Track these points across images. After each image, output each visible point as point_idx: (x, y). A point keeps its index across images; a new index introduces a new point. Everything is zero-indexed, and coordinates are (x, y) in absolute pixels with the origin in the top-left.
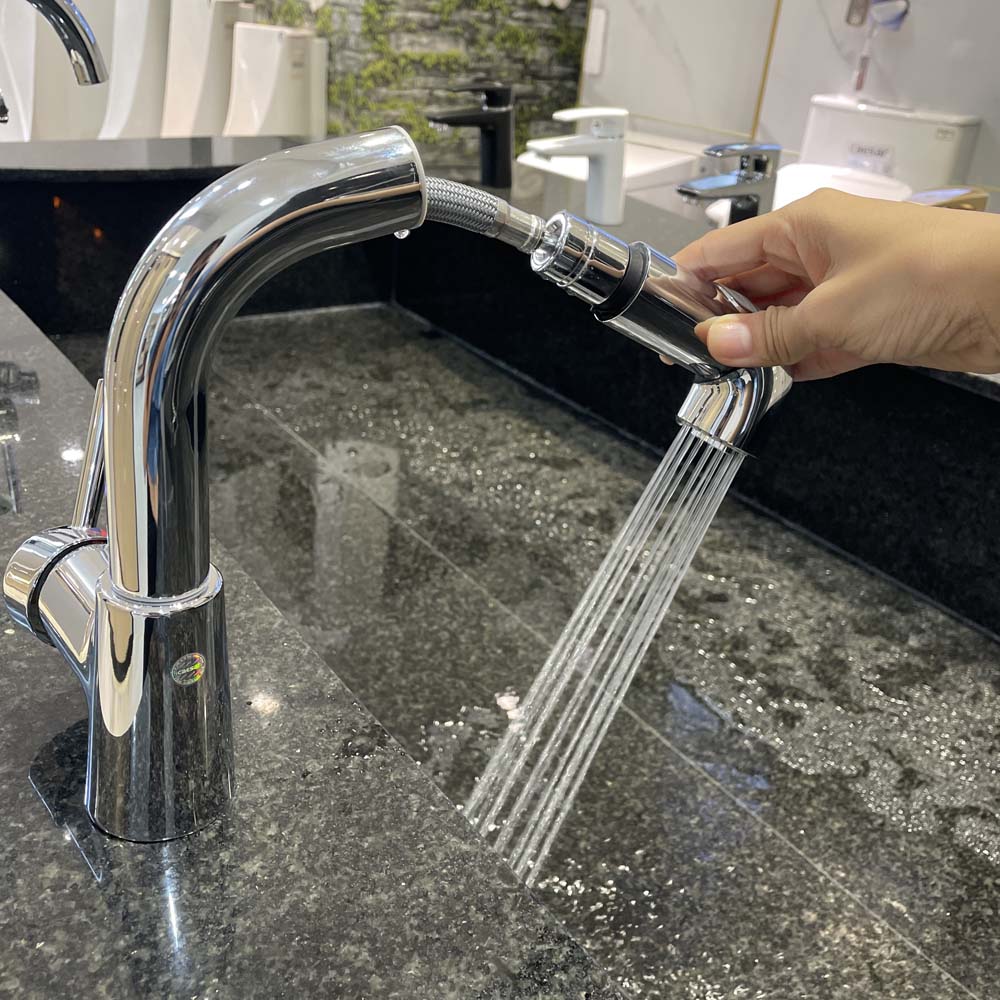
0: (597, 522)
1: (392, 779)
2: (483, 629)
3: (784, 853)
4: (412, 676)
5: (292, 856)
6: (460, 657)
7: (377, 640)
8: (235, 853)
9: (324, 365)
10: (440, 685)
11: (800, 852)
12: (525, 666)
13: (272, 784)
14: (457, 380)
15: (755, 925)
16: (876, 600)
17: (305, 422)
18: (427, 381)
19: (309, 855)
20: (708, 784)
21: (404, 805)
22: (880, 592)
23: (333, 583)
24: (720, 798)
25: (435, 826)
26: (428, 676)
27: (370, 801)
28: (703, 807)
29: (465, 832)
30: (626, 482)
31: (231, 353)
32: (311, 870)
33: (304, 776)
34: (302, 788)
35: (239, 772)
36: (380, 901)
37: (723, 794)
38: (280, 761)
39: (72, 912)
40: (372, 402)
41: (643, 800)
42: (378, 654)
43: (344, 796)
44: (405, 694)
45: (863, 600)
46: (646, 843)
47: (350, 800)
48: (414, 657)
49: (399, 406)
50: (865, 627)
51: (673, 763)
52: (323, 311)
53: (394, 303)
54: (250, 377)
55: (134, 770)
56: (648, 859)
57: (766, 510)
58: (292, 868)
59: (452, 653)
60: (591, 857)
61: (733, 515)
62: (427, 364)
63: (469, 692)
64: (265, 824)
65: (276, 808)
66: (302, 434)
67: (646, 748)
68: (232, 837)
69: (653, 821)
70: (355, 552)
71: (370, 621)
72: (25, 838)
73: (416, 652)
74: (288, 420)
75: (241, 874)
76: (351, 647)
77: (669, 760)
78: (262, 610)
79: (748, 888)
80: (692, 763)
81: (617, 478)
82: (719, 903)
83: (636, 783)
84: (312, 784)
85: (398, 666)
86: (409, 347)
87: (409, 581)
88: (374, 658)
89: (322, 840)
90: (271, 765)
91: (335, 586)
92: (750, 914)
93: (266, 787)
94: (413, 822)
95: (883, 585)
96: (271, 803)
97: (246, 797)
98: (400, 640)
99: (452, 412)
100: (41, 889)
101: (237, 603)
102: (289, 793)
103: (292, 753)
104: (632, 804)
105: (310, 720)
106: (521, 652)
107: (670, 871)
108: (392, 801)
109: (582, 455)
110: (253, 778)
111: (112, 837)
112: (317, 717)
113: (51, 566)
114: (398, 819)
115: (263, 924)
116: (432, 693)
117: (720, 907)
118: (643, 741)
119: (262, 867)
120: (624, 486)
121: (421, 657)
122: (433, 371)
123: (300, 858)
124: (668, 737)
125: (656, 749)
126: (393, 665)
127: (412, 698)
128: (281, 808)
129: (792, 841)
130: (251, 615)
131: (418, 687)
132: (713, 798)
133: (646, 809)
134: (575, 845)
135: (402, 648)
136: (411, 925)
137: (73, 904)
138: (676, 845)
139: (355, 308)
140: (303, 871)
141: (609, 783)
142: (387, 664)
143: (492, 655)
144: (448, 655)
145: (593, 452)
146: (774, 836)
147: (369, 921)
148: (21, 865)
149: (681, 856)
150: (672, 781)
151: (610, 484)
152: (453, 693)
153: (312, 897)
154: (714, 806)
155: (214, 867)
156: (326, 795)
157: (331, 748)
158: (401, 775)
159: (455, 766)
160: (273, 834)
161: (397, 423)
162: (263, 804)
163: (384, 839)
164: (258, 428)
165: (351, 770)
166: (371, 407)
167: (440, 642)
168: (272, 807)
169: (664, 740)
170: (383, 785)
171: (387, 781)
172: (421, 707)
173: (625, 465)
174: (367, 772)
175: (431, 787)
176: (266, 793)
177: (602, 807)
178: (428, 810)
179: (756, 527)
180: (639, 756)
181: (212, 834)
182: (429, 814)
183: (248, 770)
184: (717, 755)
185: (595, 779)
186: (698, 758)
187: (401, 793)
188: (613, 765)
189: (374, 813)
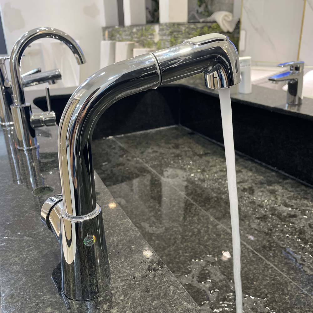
0: (248, 191)
1: (164, 280)
2: (209, 228)
4: (185, 244)
5: (128, 307)
6: (201, 238)
7: (173, 232)
8: (109, 305)
9: (158, 145)
10: (194, 247)
12: (223, 240)
13: (123, 281)
14: (200, 147)
17: (152, 163)
18: (190, 147)
19: (134, 307)
20: (292, 284)
21: (168, 290)
24: (297, 289)
25: (179, 298)
26: (190, 244)
27: (156, 287)
28: (290, 292)
29: (190, 301)
30: (258, 177)
31: (131, 143)
33: (134, 278)
34: (133, 282)
35: (112, 276)
37: (298, 287)
38: (126, 273)
40: (173, 155)
41: (267, 289)
42: (174, 236)
43: (147, 286)
44: (183, 250)
47: (149, 287)
48: (186, 238)
49: (181, 156)
51: (278, 276)
52: (158, 129)
53: (180, 125)
54: (136, 150)
55: (75, 276)
57: (309, 185)
58: (127, 312)
59: (198, 236)
61: (297, 187)
62: (190, 143)
63: (204, 249)
64: (119, 295)
65: (124, 290)
66: (151, 166)
67: (268, 270)
68: (108, 300)
69: (273, 297)
70: (167, 203)
71: (171, 225)
72: (42, 298)
73: (186, 236)
74: (147, 162)
76: (165, 234)
77: (277, 275)
78: (125, 221)
80: (286, 276)
81: (254, 176)
83: (265, 283)
84: (137, 281)
85: (180, 241)
86: (185, 138)
87: (184, 212)
88: (172, 238)
89: (138, 302)
90: (124, 274)
91: (160, 214)
93: (121, 282)
94: (171, 296)
97: (114, 285)
98: (181, 232)
99: (198, 157)
101: (118, 219)
102: (129, 284)
103: (131, 270)
104: (263, 291)
105: (138, 258)
106: (222, 236)
108: (164, 288)
109: (242, 169)
110: (117, 278)
112: (140, 257)
114: (166, 295)
116: (192, 249)
118: (267, 267)
119: (118, 311)
120: (257, 179)
121: (188, 238)
122: (192, 145)
123: (130, 308)
124: (276, 266)
125: (272, 270)
126: (179, 240)
127: (185, 251)
128: (126, 290)
130: (122, 222)
131: (187, 248)
132: (294, 289)
133: (269, 293)
135: (181, 234)
139: (168, 127)
141: (255, 283)
142: (176, 240)
143: (212, 237)
144: (197, 237)
145: (246, 168)
148: (40, 308)
150: (278, 282)
151: (252, 178)
152: (199, 250)
154: (295, 292)
155: (101, 310)
156: (141, 285)
157: (144, 268)
158: (168, 278)
159: (200, 275)
160: (122, 299)
161: (180, 161)
162: (120, 288)
163: (160, 302)
164: (138, 165)
165: (151, 277)
166: (172, 157)
167: (194, 232)
168: (122, 289)
169: (275, 267)
170: (161, 282)
171: (163, 281)
172: (188, 254)
173: (257, 171)
174: (156, 277)
175: (178, 283)
176: (121, 284)
177: (252, 292)
178: (177, 292)
179: (306, 191)
180: (266, 273)
181: (102, 298)
182: (177, 293)
183: (116, 276)
184: (295, 273)
185: (249, 281)
186: (288, 274)
187: (167, 285)
188: (256, 276)
189: (157, 293)
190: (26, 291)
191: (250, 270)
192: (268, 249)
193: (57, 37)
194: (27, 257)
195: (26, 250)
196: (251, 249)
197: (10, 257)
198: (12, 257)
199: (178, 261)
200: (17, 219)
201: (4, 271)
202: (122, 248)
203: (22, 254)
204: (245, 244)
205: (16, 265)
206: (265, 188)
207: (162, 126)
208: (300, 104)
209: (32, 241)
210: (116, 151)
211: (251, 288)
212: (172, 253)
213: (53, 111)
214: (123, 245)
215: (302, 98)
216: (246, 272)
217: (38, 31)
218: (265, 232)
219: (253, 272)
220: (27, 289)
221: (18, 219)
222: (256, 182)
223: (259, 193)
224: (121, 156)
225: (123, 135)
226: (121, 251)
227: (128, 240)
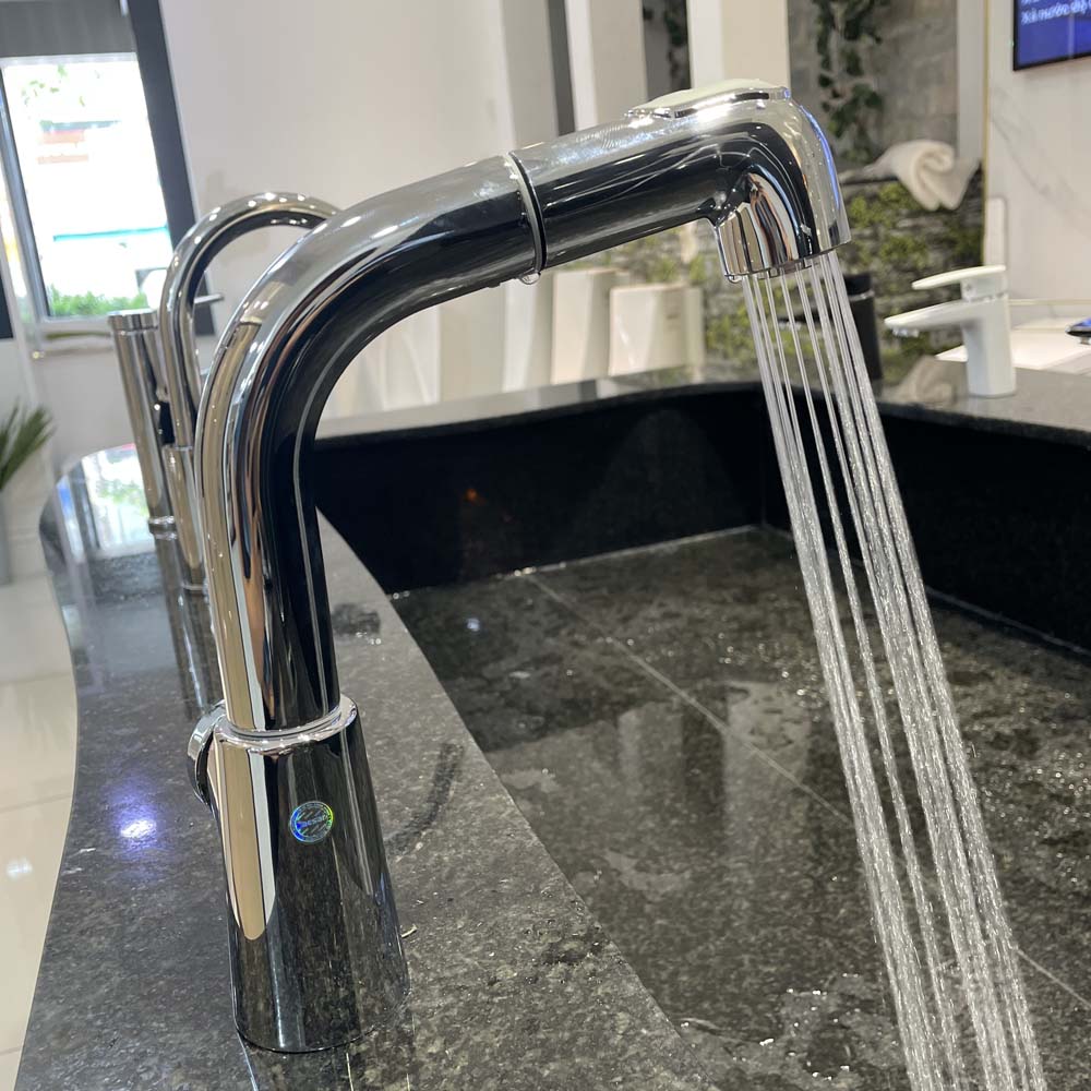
0: (1013, 745)
1: (600, 992)
4: (763, 932)
5: (450, 1080)
6: (826, 910)
7: (722, 887)
8: (384, 1071)
9: (683, 593)
10: (797, 942)
13: (451, 991)
17: (658, 653)
19: (471, 1081)
21: (607, 1025)
23: (674, 822)
25: (643, 1054)
26: (783, 931)
27: (565, 1016)
29: (683, 1066)
30: (1052, 695)
31: (587, 590)
33: (491, 983)
34: (485, 998)
38: (466, 966)
40: (735, 626)
42: (723, 904)
43: (533, 1010)
44: (754, 953)
47: (539, 1016)
48: (767, 909)
49: (763, 628)
52: (686, 541)
53: (765, 524)
54: (604, 611)
59: (816, 905)
63: (837, 954)
64: (428, 1039)
65: (447, 1021)
66: (653, 664)
68: (385, 1052)
70: (703, 787)
71: (715, 865)
73: (770, 903)
74: (639, 651)
76: (690, 895)
78: (493, 799)
81: (1040, 692)
84: (498, 995)
85: (746, 919)
87: (765, 819)
88: (717, 908)
89: (492, 1063)
93: (441, 996)
94: (615, 1048)
96: (442, 1014)
97: (416, 1005)
98: (750, 889)
101: (468, 793)
102: (467, 1004)
103: (484, 957)
105: (515, 919)
108: (594, 1020)
109: (992, 668)
110: (431, 983)
112: (524, 916)
114: (598, 1041)
116: (788, 952)
120: (1053, 701)
121: (775, 909)
126: (740, 917)
127: (762, 958)
128: (453, 1021)
130: (480, 804)
131: (770, 945)
135: (752, 897)
139: (721, 534)
142: (733, 917)
144: (811, 906)
145: (1007, 664)
151: (1031, 699)
152: (815, 954)
156: (512, 1008)
157: (532, 952)
158: (612, 988)
159: (814, 1047)
160: (435, 1051)
161: (761, 647)
162: (432, 1016)
163: (571, 1067)
164: (608, 661)
165: (551, 980)
166: (732, 631)
167: (802, 891)
168: (442, 1019)
170: (586, 1000)
171: (593, 994)
172: (773, 970)
173: (1052, 676)
174: (570, 983)
175: (648, 1006)
176: (441, 1002)
178: (638, 1034)
181: (363, 1047)
182: (638, 1039)
183: (427, 975)
187: (607, 1010)
189: (566, 1034)
190: (112, 1016)
193: (304, 221)
194: (140, 911)
196: (1021, 953)
197: (88, 911)
198: (93, 910)
199: (736, 991)
201: (57, 951)
202: (466, 886)
203: (126, 901)
205: (100, 933)
206: (1080, 733)
207: (700, 532)
210: (537, 615)
212: (714, 961)
214: (471, 875)
217: (252, 204)
218: (1077, 894)
220: (116, 1011)
222: (1046, 714)
223: (1056, 752)
224: (553, 632)
225: (562, 565)
226: (462, 895)
227: (491, 859)
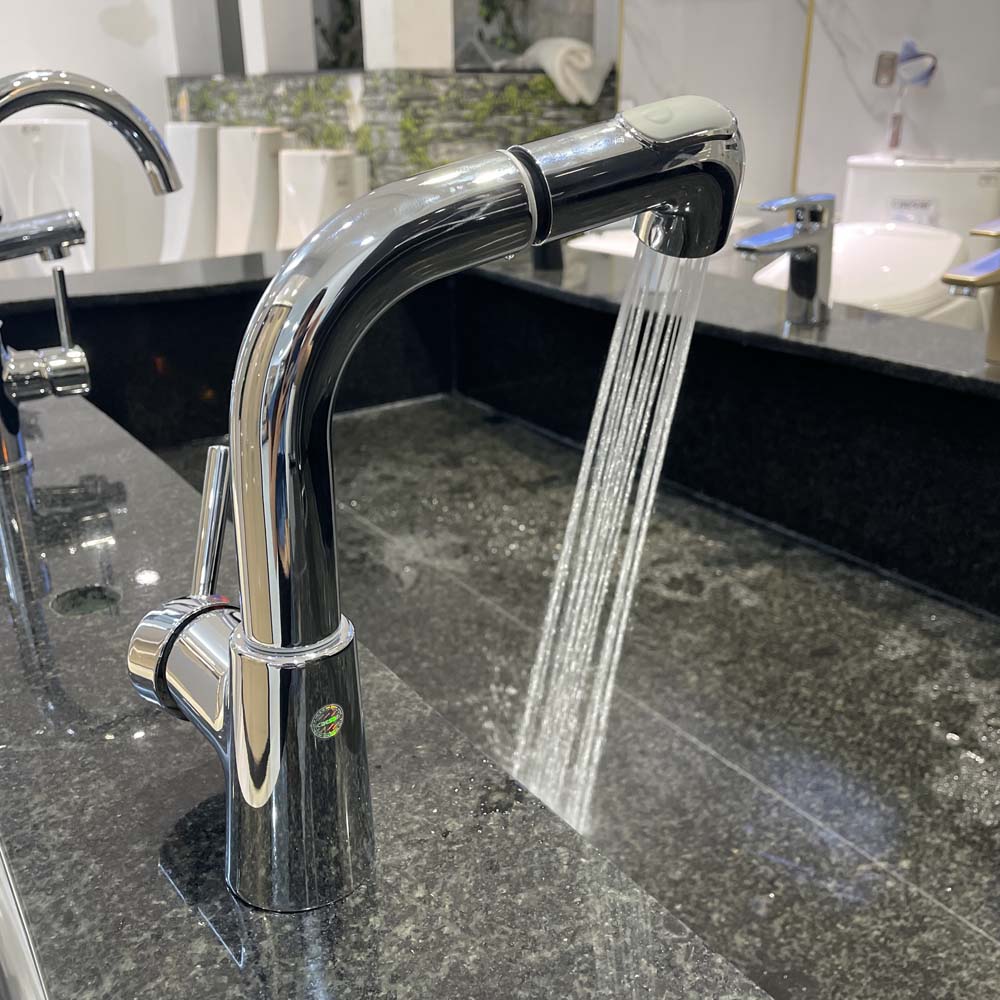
0: (685, 586)
1: (536, 833)
3: (934, 912)
5: (444, 917)
8: (385, 917)
9: (394, 457)
11: (951, 911)
12: (630, 735)
13: (413, 845)
14: (526, 460)
15: (913, 991)
16: (989, 643)
17: (381, 513)
18: (495, 462)
19: (462, 915)
20: (840, 845)
21: (552, 859)
22: (992, 634)
23: (425, 665)
24: (857, 858)
25: (589, 879)
27: (517, 854)
28: (838, 870)
29: (622, 883)
30: (710, 543)
32: (466, 930)
33: (445, 836)
34: (444, 847)
35: (378, 835)
36: (544, 959)
37: (858, 854)
38: (417, 822)
39: (225, 987)
40: (445, 487)
41: (773, 866)
43: (488, 852)
45: (975, 643)
46: (784, 912)
47: (495, 857)
49: (471, 489)
50: (982, 671)
51: (799, 826)
52: (387, 407)
53: (455, 391)
56: (788, 927)
57: (858, 560)
58: (446, 930)
60: (726, 930)
61: (826, 568)
62: (494, 448)
64: (411, 887)
65: (420, 870)
66: (379, 524)
67: (769, 812)
68: (379, 902)
69: (789, 888)
72: (169, 915)
75: (394, 939)
77: (795, 823)
78: (377, 675)
79: (900, 953)
80: (820, 824)
81: (699, 542)
82: (871, 970)
83: (763, 849)
84: (455, 844)
86: (476, 433)
89: (473, 900)
90: (409, 827)
91: (428, 668)
92: (907, 979)
93: (407, 850)
94: (566, 876)
95: (994, 626)
96: (414, 865)
97: (388, 860)
99: (524, 491)
100: (191, 965)
102: (432, 854)
103: (429, 814)
104: (761, 871)
105: (442, 779)
107: (813, 939)
108: (540, 855)
109: (661, 521)
110: (393, 840)
111: (257, 909)
112: (449, 776)
113: (174, 636)
114: (549, 873)
115: (425, 989)
117: (873, 975)
118: (765, 804)
119: (416, 931)
120: (709, 548)
122: (501, 454)
123: (453, 919)
124: (791, 800)
125: (779, 811)
128: (426, 869)
129: (939, 899)
132: (848, 859)
133: (779, 875)
134: (708, 918)
136: (581, 982)
137: (225, 979)
138: (815, 911)
139: (416, 401)
140: (457, 932)
141: (735, 851)
146: (920, 896)
147: (536, 980)
148: (168, 943)
149: (823, 923)
150: (801, 845)
151: (693, 547)
153: (471, 958)
154: (850, 867)
155: (365, 932)
156: (470, 854)
157: (468, 805)
158: (544, 829)
160: (421, 895)
161: (471, 505)
162: (406, 867)
163: (538, 895)
165: (493, 827)
166: (444, 493)
168: (416, 869)
169: (787, 802)
170: (527, 840)
171: (531, 835)
173: (706, 528)
174: (509, 828)
176: (407, 855)
177: (731, 876)
178: (580, 862)
179: (851, 578)
180: (763, 820)
181: (358, 900)
182: (581, 867)
183: (387, 833)
184: (846, 813)
185: (719, 847)
186: (826, 818)
187: (548, 847)
188: (737, 831)
189: (523, 869)
190: (109, 900)
191: (716, 815)
192: (761, 751)
194: (85, 801)
195: (77, 779)
196: (713, 753)
197: (31, 805)
198: (36, 805)
200: (19, 690)
201: (20, 847)
202: (387, 754)
203: (66, 794)
204: (694, 740)
205: (55, 825)
206: (733, 574)
207: (400, 398)
208: (824, 322)
209: (89, 753)
211: (728, 868)
213: (77, 347)
214: (387, 743)
215: (830, 305)
216: (705, 821)
217: (17, 84)
219: (726, 821)
220: (111, 895)
221: (23, 691)
222: (706, 559)
226: (388, 761)
227: (399, 729)
